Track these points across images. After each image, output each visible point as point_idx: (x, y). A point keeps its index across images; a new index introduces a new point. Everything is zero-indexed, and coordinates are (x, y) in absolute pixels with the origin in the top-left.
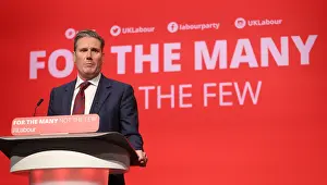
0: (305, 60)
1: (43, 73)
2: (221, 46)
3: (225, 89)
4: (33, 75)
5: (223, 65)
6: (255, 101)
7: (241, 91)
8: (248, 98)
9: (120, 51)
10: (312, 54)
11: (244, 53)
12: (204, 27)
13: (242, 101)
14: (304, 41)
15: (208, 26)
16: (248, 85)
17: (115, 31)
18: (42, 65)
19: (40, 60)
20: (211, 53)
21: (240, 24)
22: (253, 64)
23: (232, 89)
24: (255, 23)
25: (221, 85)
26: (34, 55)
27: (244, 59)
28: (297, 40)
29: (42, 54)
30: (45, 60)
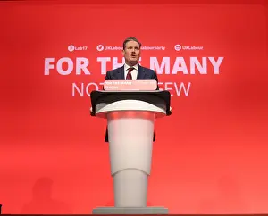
0: (216, 71)
1: (53, 71)
2: (166, 60)
3: (169, 86)
4: (47, 73)
5: (167, 72)
6: (187, 94)
7: (179, 88)
8: (183, 93)
9: (103, 61)
10: (221, 68)
11: (180, 65)
12: (155, 48)
13: (179, 94)
14: (216, 60)
15: (159, 48)
16: (182, 84)
17: (100, 48)
18: (53, 67)
19: (51, 63)
20: (160, 64)
21: (178, 48)
22: (186, 72)
23: (172, 86)
24: (186, 48)
25: (166, 84)
26: (48, 61)
27: (180, 69)
28: (212, 59)
29: (53, 60)
30: (55, 63)
